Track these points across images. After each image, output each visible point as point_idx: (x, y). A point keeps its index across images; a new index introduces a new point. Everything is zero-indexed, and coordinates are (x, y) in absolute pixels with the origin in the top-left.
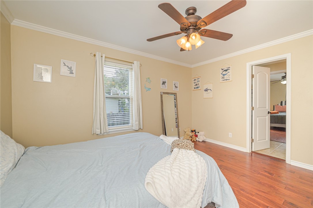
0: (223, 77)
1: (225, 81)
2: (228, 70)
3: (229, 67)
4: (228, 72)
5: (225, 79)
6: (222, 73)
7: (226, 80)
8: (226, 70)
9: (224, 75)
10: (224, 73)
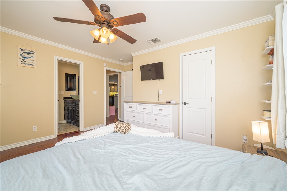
0: (23, 60)
1: (27, 65)
2: (31, 53)
3: (32, 51)
4: (32, 57)
5: (26, 62)
6: (22, 54)
7: (29, 65)
8: (29, 53)
9: (24, 57)
10: (25, 55)
